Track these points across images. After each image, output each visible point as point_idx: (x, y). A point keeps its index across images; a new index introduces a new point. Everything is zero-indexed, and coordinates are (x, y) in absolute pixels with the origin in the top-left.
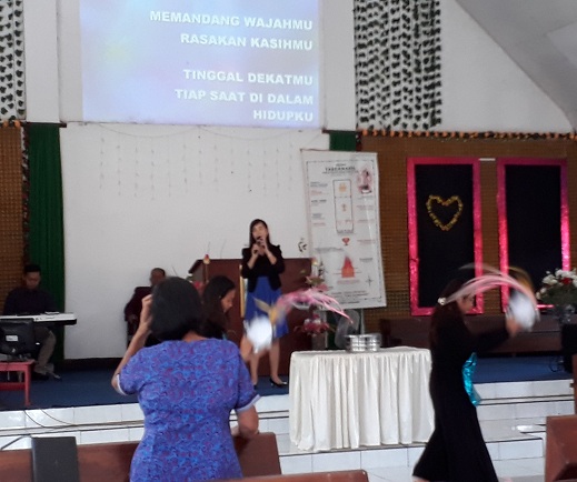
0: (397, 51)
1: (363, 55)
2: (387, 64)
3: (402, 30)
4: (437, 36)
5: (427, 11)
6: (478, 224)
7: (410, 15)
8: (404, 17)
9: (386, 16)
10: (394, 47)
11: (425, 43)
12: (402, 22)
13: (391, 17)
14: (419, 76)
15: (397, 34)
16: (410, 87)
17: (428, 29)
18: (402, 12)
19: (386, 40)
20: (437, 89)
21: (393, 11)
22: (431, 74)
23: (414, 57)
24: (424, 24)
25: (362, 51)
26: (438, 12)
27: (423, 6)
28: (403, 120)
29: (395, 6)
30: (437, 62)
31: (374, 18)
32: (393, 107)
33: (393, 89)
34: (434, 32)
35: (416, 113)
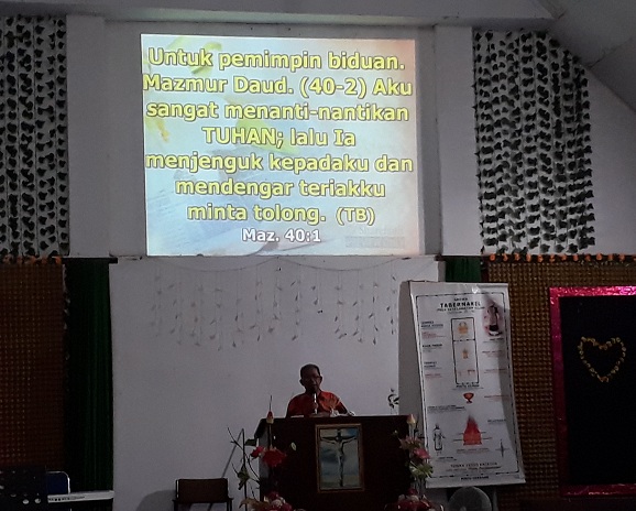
0: (533, 156)
1: (489, 162)
2: (520, 171)
3: (540, 129)
4: (586, 134)
5: (570, 104)
7: (548, 110)
8: (542, 112)
9: (517, 111)
10: (529, 150)
11: (570, 144)
12: (539, 118)
13: (524, 113)
14: (563, 185)
15: (533, 133)
16: (551, 199)
17: (573, 126)
18: (539, 106)
19: (519, 142)
20: (588, 201)
21: (527, 106)
22: (580, 181)
23: (555, 161)
24: (568, 120)
25: (489, 156)
26: (587, 105)
27: (567, 98)
28: (543, 242)
29: (529, 99)
30: (587, 167)
31: (503, 115)
32: (529, 226)
33: (529, 203)
34: (581, 130)
35: (560, 232)
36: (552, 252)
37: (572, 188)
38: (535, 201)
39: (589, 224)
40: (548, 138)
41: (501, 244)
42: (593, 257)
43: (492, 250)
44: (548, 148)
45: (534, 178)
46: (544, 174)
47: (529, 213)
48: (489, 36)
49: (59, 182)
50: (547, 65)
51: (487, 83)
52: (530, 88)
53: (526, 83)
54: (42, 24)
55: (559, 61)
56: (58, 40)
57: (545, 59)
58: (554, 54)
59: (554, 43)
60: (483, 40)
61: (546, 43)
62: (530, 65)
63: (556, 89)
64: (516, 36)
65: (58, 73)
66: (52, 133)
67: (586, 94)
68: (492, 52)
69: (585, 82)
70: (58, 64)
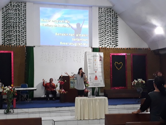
0: (108, 30)
1: (101, 31)
2: (106, 33)
3: (109, 26)
4: (117, 27)
5: (115, 21)
7: (111, 22)
8: (110, 23)
9: (106, 22)
10: (107, 29)
11: (115, 28)
12: (109, 24)
13: (107, 23)
14: (113, 35)
15: (108, 26)
16: (111, 38)
17: (115, 25)
18: (109, 21)
19: (106, 28)
20: (117, 39)
21: (107, 22)
22: (116, 35)
24: (114, 24)
25: (101, 30)
26: (118, 22)
27: (114, 20)
28: (109, 45)
29: (108, 20)
30: (117, 33)
31: (103, 23)
32: (107, 42)
33: (107, 39)
34: (116, 26)
35: (112, 44)
36: (111, 47)
38: (108, 38)
39: (117, 42)
40: (111, 27)
41: (102, 46)
42: (118, 48)
43: (101, 47)
44: (111, 29)
45: (108, 34)
46: (110, 33)
47: (107, 40)
48: (101, 9)
49: (24, 33)
50: (111, 14)
51: (101, 17)
52: (108, 18)
53: (107, 17)
54: (22, 4)
55: (113, 14)
56: (25, 7)
58: (112, 12)
59: (112, 10)
60: (100, 10)
61: (111, 10)
62: (108, 14)
63: (113, 19)
64: (106, 9)
65: (25, 13)
66: (24, 23)
67: (118, 20)
68: (102, 12)
69: (118, 18)
70: (25, 11)
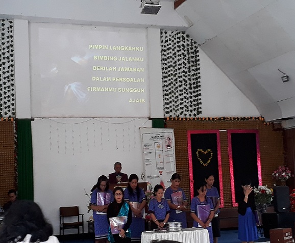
0: (181, 79)
1: (166, 81)
2: (177, 85)
3: (183, 69)
4: (198, 71)
5: (193, 59)
6: (220, 163)
7: (186, 62)
9: (175, 62)
10: (180, 77)
11: (193, 75)
12: (183, 65)
13: (178, 63)
14: (191, 91)
15: (181, 71)
22: (197, 89)
23: (188, 82)
24: (193, 66)
25: (166, 79)
26: (199, 60)
27: (192, 57)
28: (185, 112)
29: (179, 58)
31: (171, 63)
33: (180, 98)
36: (188, 116)
37: (194, 92)
38: (182, 97)
39: (200, 106)
40: (186, 72)
41: (171, 114)
42: (202, 118)
44: (186, 77)
45: (181, 88)
46: (185, 86)
47: (180, 101)
48: (166, 33)
50: (185, 44)
51: (165, 51)
52: (180, 53)
53: (178, 51)
57: (184, 42)
58: (187, 40)
61: (185, 36)
62: (179, 44)
64: (175, 33)
65: (10, 43)
66: (9, 67)
68: (167, 39)
69: (198, 51)
70: (10, 39)
